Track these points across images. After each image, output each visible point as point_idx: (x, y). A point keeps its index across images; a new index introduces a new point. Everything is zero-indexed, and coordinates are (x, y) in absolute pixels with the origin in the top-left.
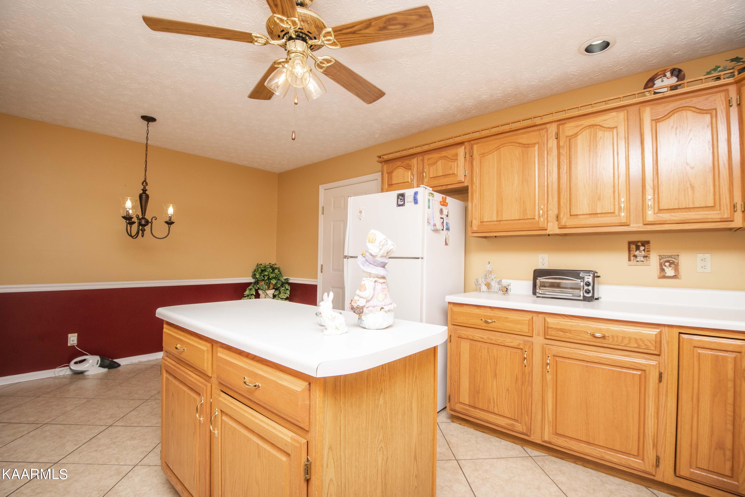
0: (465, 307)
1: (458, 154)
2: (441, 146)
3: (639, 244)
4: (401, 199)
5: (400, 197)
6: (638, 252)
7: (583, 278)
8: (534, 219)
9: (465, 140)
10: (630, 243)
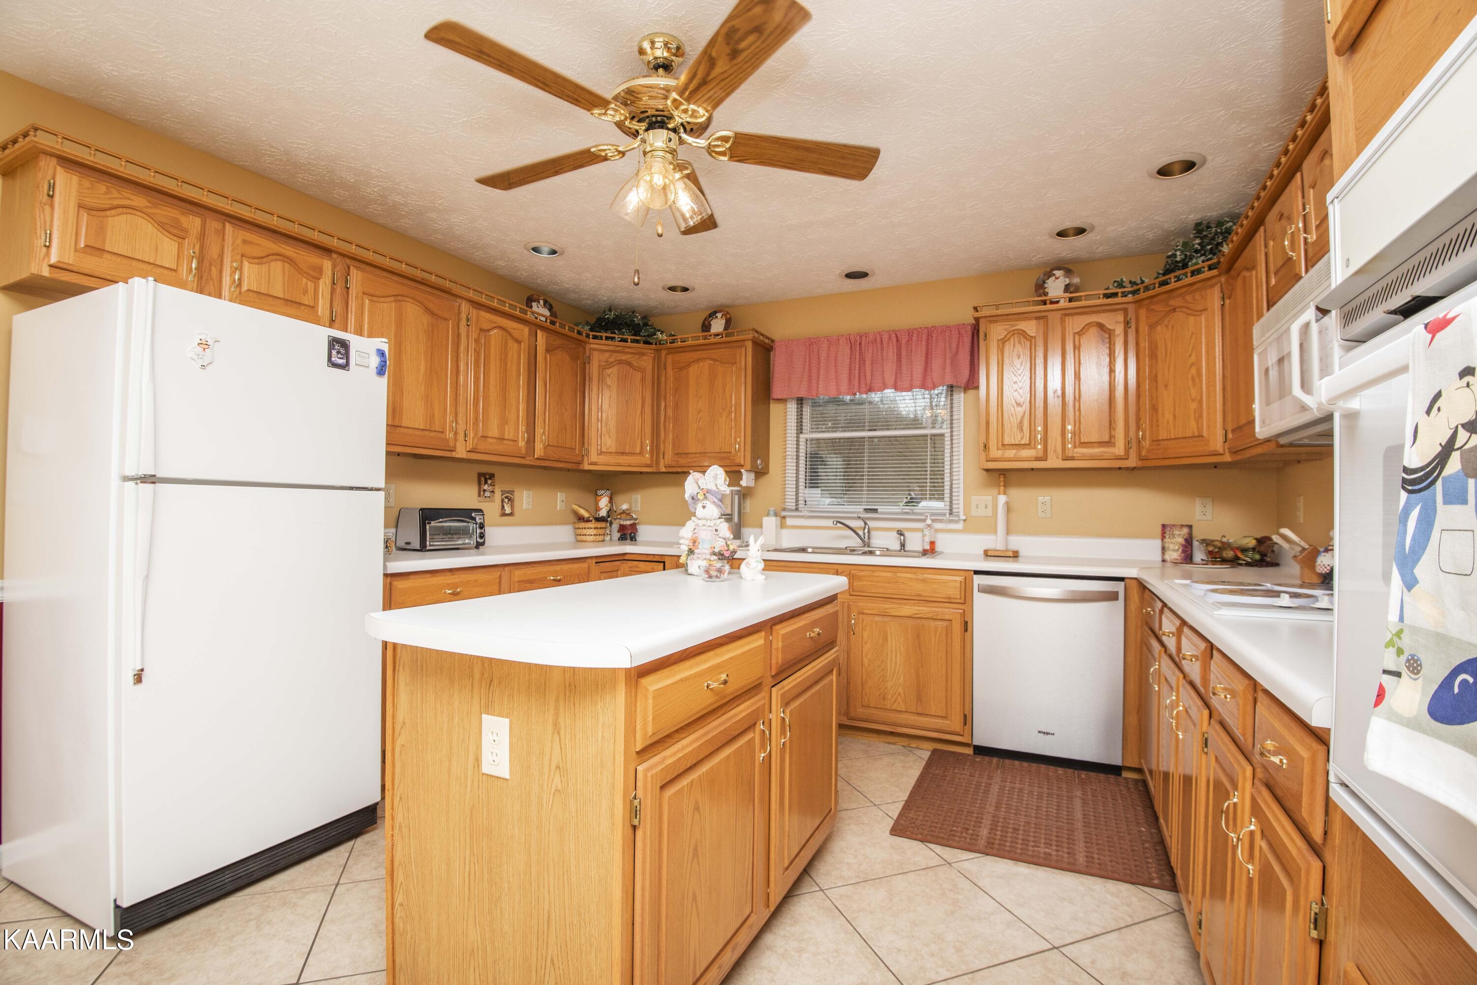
0: (412, 577)
1: (324, 269)
2: (289, 231)
3: (488, 477)
4: (338, 352)
5: (336, 347)
6: (486, 485)
7: (474, 519)
8: (443, 432)
9: (334, 249)
10: (480, 475)
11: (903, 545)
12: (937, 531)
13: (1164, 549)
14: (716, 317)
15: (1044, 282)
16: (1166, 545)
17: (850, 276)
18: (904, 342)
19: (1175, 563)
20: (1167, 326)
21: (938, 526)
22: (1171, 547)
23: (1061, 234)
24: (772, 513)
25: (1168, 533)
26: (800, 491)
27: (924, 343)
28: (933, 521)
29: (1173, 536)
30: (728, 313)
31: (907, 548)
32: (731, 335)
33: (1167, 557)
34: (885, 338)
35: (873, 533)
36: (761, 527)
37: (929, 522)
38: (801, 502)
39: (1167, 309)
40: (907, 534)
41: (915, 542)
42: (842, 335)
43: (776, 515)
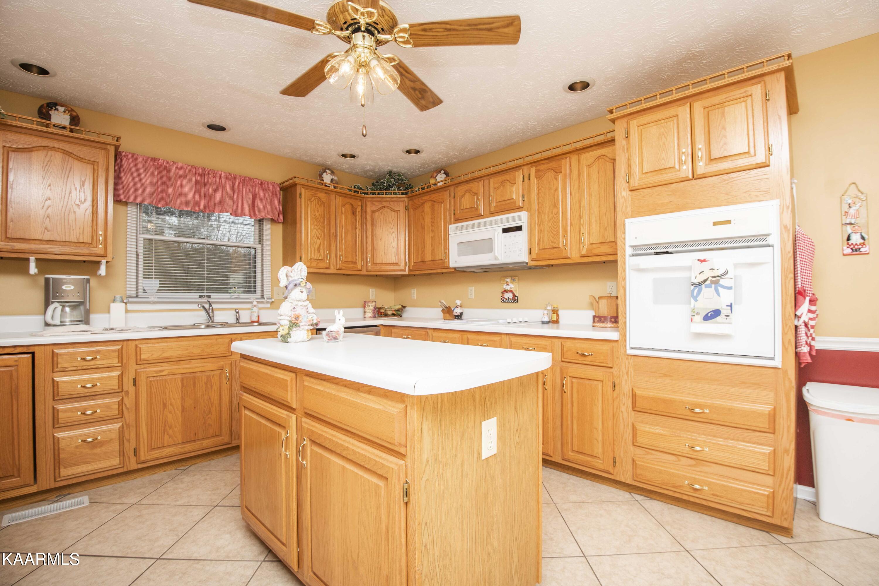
11: (238, 319)
12: (260, 309)
13: (365, 312)
14: (57, 110)
15: (322, 174)
16: (366, 310)
17: (210, 127)
18: (237, 183)
19: (370, 317)
20: (381, 213)
21: (261, 306)
22: (368, 311)
23: (344, 156)
24: (118, 299)
25: (367, 305)
26: (139, 281)
27: (251, 187)
28: (258, 302)
29: (369, 306)
30: (72, 110)
31: (241, 321)
32: (77, 131)
33: (366, 316)
34: (224, 178)
35: (215, 312)
36: (109, 312)
37: (255, 303)
38: (140, 291)
39: (382, 206)
40: (240, 312)
41: (245, 317)
42: (189, 165)
43: (122, 301)
